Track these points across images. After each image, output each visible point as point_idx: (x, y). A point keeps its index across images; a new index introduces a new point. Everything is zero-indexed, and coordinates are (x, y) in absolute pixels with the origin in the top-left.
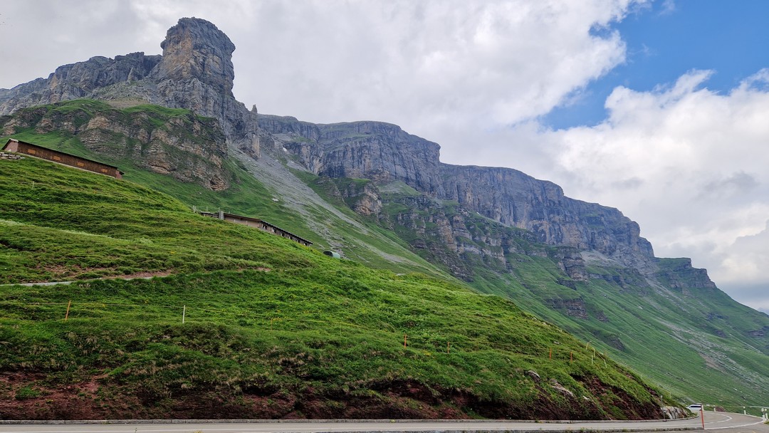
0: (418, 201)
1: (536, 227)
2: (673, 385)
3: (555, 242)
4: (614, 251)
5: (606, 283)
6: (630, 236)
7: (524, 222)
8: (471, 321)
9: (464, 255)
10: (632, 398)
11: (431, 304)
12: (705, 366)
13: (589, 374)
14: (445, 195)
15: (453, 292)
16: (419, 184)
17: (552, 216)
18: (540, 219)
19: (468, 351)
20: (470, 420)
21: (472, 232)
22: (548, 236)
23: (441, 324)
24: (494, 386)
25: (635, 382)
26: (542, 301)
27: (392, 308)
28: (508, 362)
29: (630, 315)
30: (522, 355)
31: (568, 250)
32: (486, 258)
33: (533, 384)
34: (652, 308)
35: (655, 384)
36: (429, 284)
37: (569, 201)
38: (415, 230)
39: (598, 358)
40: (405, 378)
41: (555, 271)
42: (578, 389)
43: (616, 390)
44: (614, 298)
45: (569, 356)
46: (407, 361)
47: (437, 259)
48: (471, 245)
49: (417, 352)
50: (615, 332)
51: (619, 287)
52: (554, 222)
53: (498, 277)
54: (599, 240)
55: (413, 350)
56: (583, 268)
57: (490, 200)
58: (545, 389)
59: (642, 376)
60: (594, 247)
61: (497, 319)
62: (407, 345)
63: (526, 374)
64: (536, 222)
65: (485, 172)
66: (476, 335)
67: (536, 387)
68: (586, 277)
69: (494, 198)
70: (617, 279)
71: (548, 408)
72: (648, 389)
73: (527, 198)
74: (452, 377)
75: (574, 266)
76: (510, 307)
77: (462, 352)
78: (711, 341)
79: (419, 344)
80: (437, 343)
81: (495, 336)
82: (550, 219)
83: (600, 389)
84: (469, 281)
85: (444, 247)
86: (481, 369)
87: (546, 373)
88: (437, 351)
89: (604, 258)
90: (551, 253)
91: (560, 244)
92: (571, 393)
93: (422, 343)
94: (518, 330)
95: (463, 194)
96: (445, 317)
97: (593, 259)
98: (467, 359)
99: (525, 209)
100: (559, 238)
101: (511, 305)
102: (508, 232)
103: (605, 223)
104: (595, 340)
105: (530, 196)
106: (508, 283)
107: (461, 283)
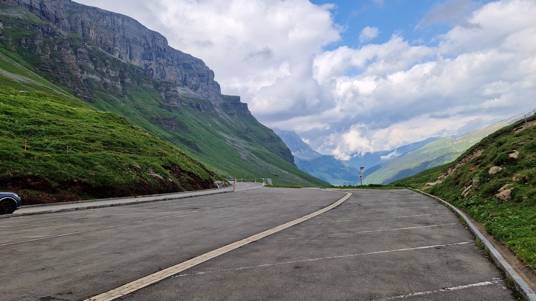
0: (43, 30)
1: (146, 66)
2: (223, 169)
3: (160, 78)
4: (198, 88)
5: (191, 108)
6: (208, 79)
7: (137, 61)
8: (89, 130)
9: (86, 80)
10: (198, 177)
11: (53, 117)
12: (240, 158)
13: (174, 165)
14: (69, 28)
15: (74, 109)
16: (44, 14)
17: (158, 58)
18: (150, 60)
19: (85, 153)
20: (84, 201)
21: (95, 63)
22: (155, 73)
23: (62, 133)
24: (105, 176)
25: (202, 169)
26: (148, 119)
27: (12, 119)
28: (117, 160)
29: (203, 129)
30: (129, 155)
31: (168, 85)
32: (105, 85)
33: (135, 173)
34: (217, 126)
35: (213, 169)
36: (53, 101)
37: (171, 50)
38: (39, 55)
39: (180, 155)
40: (25, 174)
41: (158, 99)
42: (166, 174)
43: (190, 174)
44: (196, 118)
45: (162, 154)
46: (28, 161)
47: (62, 82)
48: (93, 73)
49: (38, 154)
50: (193, 139)
51: (199, 111)
52: (160, 64)
53: (115, 100)
54: (189, 80)
55: (33, 153)
56: (177, 98)
57: (110, 38)
58: (143, 176)
59: (206, 165)
60: (186, 84)
61: (111, 130)
62: (27, 149)
63: (131, 166)
64: (147, 62)
65: (107, 15)
66: (93, 141)
67: (138, 175)
68: (179, 104)
69: (114, 38)
70: (198, 107)
71: (144, 187)
72: (209, 172)
73: (140, 42)
74: (66, 170)
75: (171, 96)
76: (122, 121)
77: (80, 153)
78: (244, 144)
79: (41, 148)
80: (57, 147)
81: (108, 142)
82: (157, 61)
83: (180, 174)
84: (90, 101)
85: (68, 72)
86: (96, 165)
87: (145, 166)
88: (57, 153)
89: (192, 92)
90: (157, 86)
91: (163, 80)
92: (161, 177)
93: (42, 147)
94: (127, 137)
95: (87, 30)
96: (66, 127)
97: (184, 92)
98: (83, 158)
99: (138, 51)
100: (163, 76)
101: (123, 120)
102: (125, 66)
103: (194, 68)
104: (181, 145)
105: (143, 41)
106: (123, 105)
107: (84, 102)
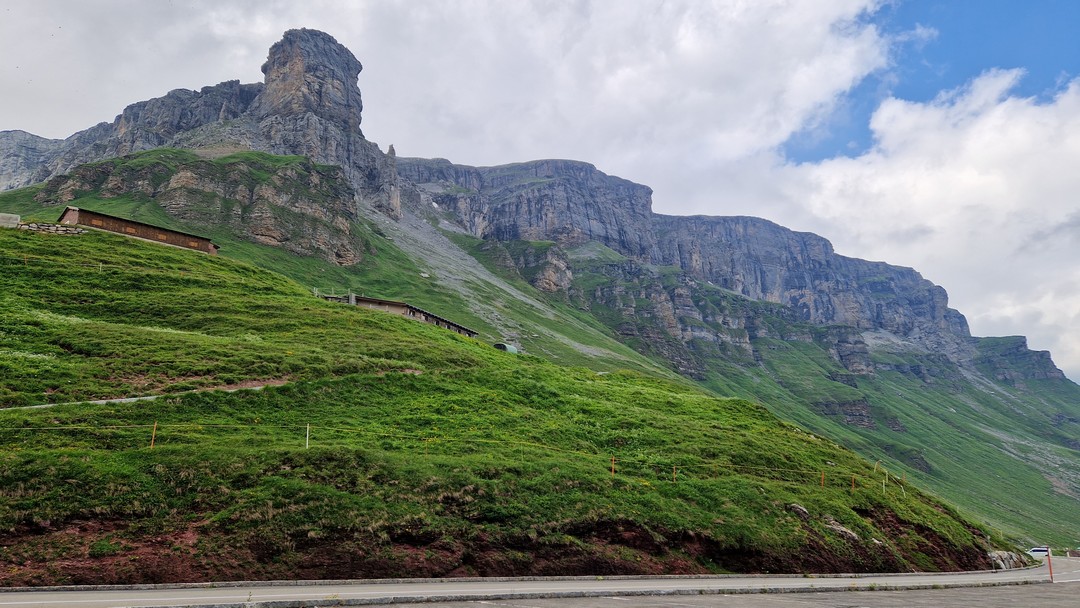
0: (624, 270)
1: (794, 300)
2: (1005, 520)
3: (824, 320)
4: (910, 329)
5: (901, 376)
6: (933, 308)
7: (776, 293)
8: (705, 435)
9: (692, 343)
10: (945, 540)
11: (647, 414)
12: (1053, 492)
13: (879, 506)
14: (661, 258)
15: (678, 396)
16: (624, 245)
17: (817, 282)
18: (800, 288)
19: (703, 478)
20: (710, 576)
21: (703, 309)
22: (812, 311)
23: (663, 441)
24: (743, 527)
25: (949, 517)
26: (806, 405)
27: (592, 420)
28: (761, 493)
29: (937, 421)
30: (781, 483)
31: (843, 331)
32: (723, 346)
33: (798, 523)
34: (971, 411)
35: (978, 519)
36: (644, 385)
37: (841, 260)
38: (620, 310)
39: (892, 484)
40: (615, 517)
41: (825, 362)
42: (864, 528)
43: (921, 529)
44: (914, 398)
45: (850, 483)
46: (617, 494)
47: (654, 350)
48: (701, 328)
49: (630, 481)
50: (916, 445)
51: (920, 381)
52: (821, 291)
53: (742, 373)
54: (888, 315)
55: (624, 479)
56: (865, 355)
57: (726, 263)
58: (816, 529)
59: (958, 508)
60: (882, 325)
61: (743, 432)
62: (616, 472)
63: (788, 508)
64: (795, 293)
65: (719, 223)
66: (714, 456)
67: (804, 527)
68: (871, 368)
69: (732, 260)
70: (916, 370)
71: (821, 556)
72: (969, 526)
73: (779, 258)
74: (683, 516)
75: (852, 353)
76: (761, 414)
77: (695, 480)
78: (1060, 455)
79: (633, 469)
80: (658, 467)
81: (741, 456)
82: (814, 288)
83: (897, 529)
84: (700, 379)
85: (664, 332)
86: (723, 503)
87: (817, 507)
88: (659, 478)
89: (897, 341)
90: (819, 336)
91: (830, 322)
92: (854, 535)
93: (636, 468)
94: (774, 446)
95: (687, 256)
96: (668, 431)
97: (880, 342)
98: (701, 490)
99: (777, 274)
100: (830, 314)
101: (762, 411)
102: (755, 307)
103: (896, 290)
104: (885, 458)
105: (785, 255)
106: (758, 380)
107: (690, 382)
